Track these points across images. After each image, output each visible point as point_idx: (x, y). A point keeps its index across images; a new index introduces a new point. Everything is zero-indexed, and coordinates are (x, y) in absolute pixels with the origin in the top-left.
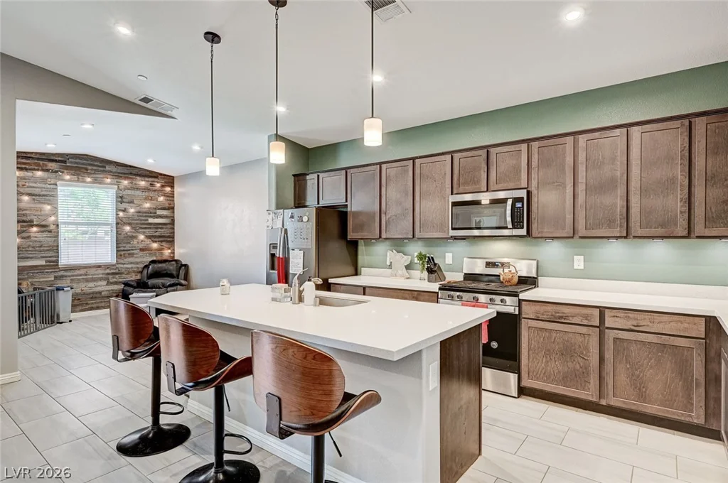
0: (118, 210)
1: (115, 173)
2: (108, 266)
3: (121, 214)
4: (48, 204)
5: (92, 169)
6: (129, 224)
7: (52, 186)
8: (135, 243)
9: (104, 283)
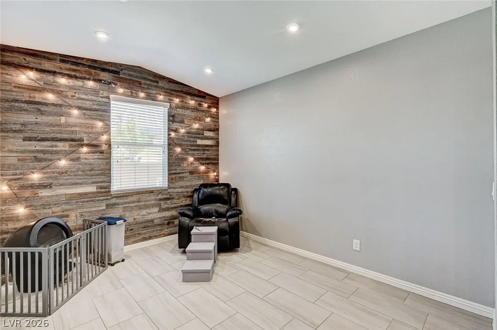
0: (170, 130)
1: (167, 89)
2: (160, 191)
3: (173, 134)
4: (100, 120)
5: (145, 84)
6: (180, 145)
7: (104, 100)
8: (185, 165)
9: (156, 210)
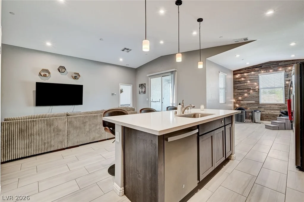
0: (285, 81)
1: (284, 65)
3: (287, 82)
4: (256, 82)
5: (272, 67)
7: (257, 76)
9: (279, 111)
